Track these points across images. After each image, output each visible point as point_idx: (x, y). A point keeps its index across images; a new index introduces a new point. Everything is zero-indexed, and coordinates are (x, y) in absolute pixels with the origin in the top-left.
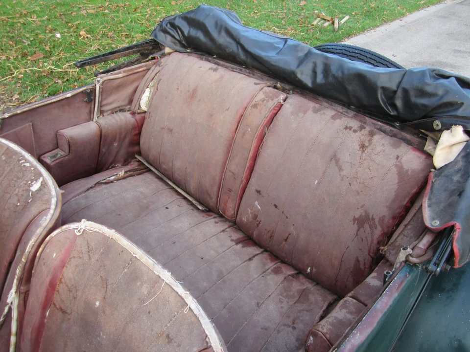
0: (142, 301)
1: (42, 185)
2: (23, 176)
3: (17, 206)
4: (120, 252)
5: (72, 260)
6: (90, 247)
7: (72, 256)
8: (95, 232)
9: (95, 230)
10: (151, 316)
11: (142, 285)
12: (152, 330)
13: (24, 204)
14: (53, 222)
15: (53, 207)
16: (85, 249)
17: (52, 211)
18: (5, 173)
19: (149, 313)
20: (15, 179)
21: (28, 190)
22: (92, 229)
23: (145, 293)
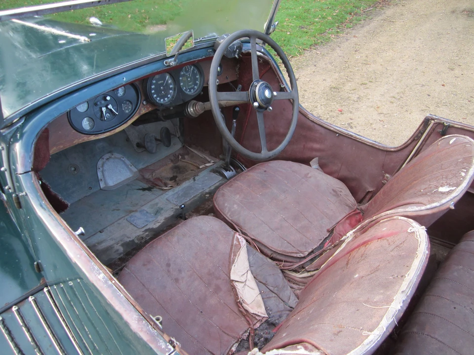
0: (367, 302)
1: (448, 192)
2: (451, 178)
3: (420, 191)
4: (406, 265)
5: (385, 240)
6: (402, 245)
7: (388, 238)
8: (418, 240)
9: (419, 239)
10: (355, 313)
11: (382, 294)
12: (343, 319)
13: (424, 193)
14: (414, 214)
15: (428, 206)
16: (398, 243)
17: (423, 208)
18: (447, 170)
19: (358, 310)
20: (444, 176)
21: (437, 187)
22: (418, 237)
23: (375, 300)
